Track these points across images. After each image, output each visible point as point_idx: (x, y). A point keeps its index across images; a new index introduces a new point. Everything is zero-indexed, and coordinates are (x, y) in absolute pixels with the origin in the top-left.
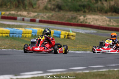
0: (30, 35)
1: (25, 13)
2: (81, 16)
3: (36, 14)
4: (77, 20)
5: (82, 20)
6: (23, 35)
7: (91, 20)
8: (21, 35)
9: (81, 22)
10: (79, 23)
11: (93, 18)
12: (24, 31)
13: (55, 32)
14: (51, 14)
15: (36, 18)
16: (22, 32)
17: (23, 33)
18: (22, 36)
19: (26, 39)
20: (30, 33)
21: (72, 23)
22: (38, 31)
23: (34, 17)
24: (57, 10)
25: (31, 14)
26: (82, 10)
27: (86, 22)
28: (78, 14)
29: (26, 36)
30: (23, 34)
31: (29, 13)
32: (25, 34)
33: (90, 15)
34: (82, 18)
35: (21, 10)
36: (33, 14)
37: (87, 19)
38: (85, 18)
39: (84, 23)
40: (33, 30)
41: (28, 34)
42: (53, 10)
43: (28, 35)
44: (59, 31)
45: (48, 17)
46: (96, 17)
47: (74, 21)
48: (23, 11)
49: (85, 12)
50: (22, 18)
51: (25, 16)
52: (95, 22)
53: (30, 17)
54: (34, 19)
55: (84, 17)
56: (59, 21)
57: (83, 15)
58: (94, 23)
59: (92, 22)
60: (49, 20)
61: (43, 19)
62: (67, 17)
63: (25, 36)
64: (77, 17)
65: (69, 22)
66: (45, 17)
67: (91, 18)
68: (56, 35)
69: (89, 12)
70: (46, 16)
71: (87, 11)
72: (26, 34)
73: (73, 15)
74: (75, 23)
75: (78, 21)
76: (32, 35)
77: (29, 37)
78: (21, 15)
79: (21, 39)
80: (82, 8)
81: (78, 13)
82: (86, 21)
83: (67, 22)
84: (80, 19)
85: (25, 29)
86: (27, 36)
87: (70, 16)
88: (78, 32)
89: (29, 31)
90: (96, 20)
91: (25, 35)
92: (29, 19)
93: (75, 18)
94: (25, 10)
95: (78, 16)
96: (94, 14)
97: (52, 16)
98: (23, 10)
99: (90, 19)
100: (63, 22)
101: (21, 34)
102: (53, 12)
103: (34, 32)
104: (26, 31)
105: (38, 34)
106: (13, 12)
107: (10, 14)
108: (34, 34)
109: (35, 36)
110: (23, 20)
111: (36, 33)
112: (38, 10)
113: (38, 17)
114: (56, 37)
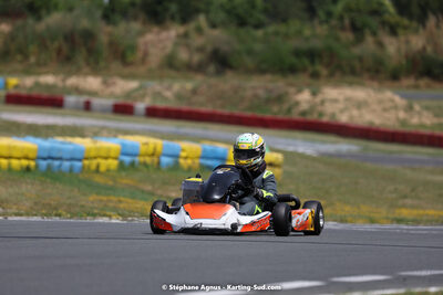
0: (113, 164)
1: (93, 82)
2: (300, 91)
3: (133, 84)
4: (285, 106)
5: (304, 106)
6: (86, 162)
7: (341, 106)
8: (78, 164)
9: (304, 113)
10: (295, 116)
11: (348, 99)
12: (90, 150)
13: (204, 150)
14: (189, 86)
15: (136, 99)
16: (82, 151)
17: (86, 155)
18: (83, 167)
19: (98, 179)
20: (113, 154)
21: (268, 115)
22: (143, 149)
23: (128, 94)
24: (212, 68)
25: (114, 83)
26: (304, 70)
27: (321, 114)
28: (291, 85)
29: (98, 166)
30: (86, 159)
31: (110, 80)
32: (95, 158)
33: (336, 85)
34: (304, 97)
35: (78, 72)
36: (123, 87)
37: (323, 102)
38: (318, 99)
39: (313, 117)
40: (123, 145)
41: (106, 158)
42: (199, 68)
43: (104, 164)
44: (221, 147)
45: (179, 97)
46: (359, 93)
47: (275, 109)
48: (86, 75)
49: (315, 75)
50: (83, 99)
51: (94, 94)
52: (355, 113)
53: (112, 95)
54: (129, 102)
55: (314, 94)
56: (219, 111)
57: (308, 86)
58: (351, 117)
59: (342, 111)
60: (184, 106)
61: (160, 104)
62: (249, 93)
63: (93, 167)
64: (287, 93)
65: (259, 114)
66: (168, 94)
67: (341, 98)
68: (209, 163)
69: (331, 75)
70: (171, 91)
71: (324, 72)
72: (99, 160)
73: (271, 86)
74: (281, 116)
75: (289, 110)
76: (122, 166)
77: (108, 170)
78: (77, 91)
79: (81, 177)
80: (306, 62)
81: (291, 79)
82: (320, 108)
83: (248, 114)
84: (297, 103)
85: (95, 142)
86: (102, 169)
87: (261, 93)
88: (291, 149)
89: (109, 150)
90: (360, 105)
91: (94, 162)
92: (109, 102)
93: (280, 99)
94: (95, 71)
95: (292, 90)
96: (351, 84)
97: (194, 92)
98: (86, 70)
99: (335, 101)
100: (236, 112)
101: (80, 160)
102: (199, 78)
103: (130, 151)
104: (98, 149)
105: (141, 159)
106: (49, 79)
107: (37, 84)
108: (127, 159)
109: (132, 164)
110: (87, 107)
111: (136, 155)
112: (142, 70)
113: (142, 97)
114: (209, 168)
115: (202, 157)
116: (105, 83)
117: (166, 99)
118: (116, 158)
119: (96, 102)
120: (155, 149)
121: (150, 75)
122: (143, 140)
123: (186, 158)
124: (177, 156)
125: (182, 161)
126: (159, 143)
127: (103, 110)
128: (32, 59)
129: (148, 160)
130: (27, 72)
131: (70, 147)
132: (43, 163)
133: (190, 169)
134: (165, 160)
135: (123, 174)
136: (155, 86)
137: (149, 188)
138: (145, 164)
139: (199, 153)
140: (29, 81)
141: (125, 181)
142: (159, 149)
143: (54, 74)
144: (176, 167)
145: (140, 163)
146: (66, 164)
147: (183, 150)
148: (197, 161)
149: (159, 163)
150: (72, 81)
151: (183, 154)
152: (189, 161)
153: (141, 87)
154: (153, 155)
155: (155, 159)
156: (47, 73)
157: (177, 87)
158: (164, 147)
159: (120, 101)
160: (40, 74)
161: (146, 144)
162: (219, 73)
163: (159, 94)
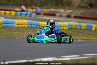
0: (67, 28)
1: (62, 11)
3: (71, 11)
6: (61, 28)
13: (87, 25)
14: (83, 11)
17: (61, 26)
20: (67, 26)
22: (73, 25)
23: (70, 13)
25: (67, 11)
30: (61, 27)
32: (63, 27)
35: (59, 8)
36: (69, 11)
40: (69, 24)
41: (65, 27)
42: (86, 7)
44: (91, 24)
45: (81, 14)
48: (61, 9)
50: (60, 14)
51: (62, 13)
53: (66, 13)
54: (70, 15)
56: (90, 17)
60: (82, 16)
61: (77, 15)
63: (63, 29)
66: (79, 13)
68: (88, 28)
70: (79, 12)
76: (69, 28)
77: (66, 29)
78: (59, 12)
85: (63, 23)
89: (66, 25)
92: (66, 15)
94: (63, 8)
97: (85, 12)
100: (94, 17)
101: (60, 27)
102: (86, 10)
104: (64, 25)
105: (73, 27)
106: (53, 10)
107: (50, 11)
108: (70, 27)
109: (71, 28)
110: (61, 16)
112: (73, 8)
113: (73, 14)
114: (88, 29)
116: (65, 11)
117: (78, 14)
118: (67, 27)
119: (63, 15)
120: (76, 25)
121: (75, 9)
122: (74, 23)
123: (83, 27)
124: (81, 26)
125: (82, 28)
126: (77, 24)
127: (64, 17)
128: (49, 6)
129: (75, 27)
130: (48, 8)
131: (57, 24)
133: (84, 29)
134: (78, 27)
135: (69, 30)
136: (76, 11)
137: (75, 33)
138: (74, 28)
140: (48, 10)
141: (69, 32)
142: (77, 25)
144: (81, 29)
145: (73, 28)
147: (82, 25)
148: (85, 28)
149: (77, 28)
150: (58, 10)
151: (82, 26)
152: (84, 28)
153: (73, 12)
154: (76, 26)
155: (76, 27)
156: (52, 8)
157: (81, 11)
158: (78, 24)
159: (68, 14)
160: (51, 9)
161: (74, 24)
162: (90, 8)
163: (77, 13)
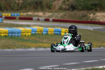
0: (30, 34)
2: (90, 14)
3: (51, 14)
4: (87, 18)
5: (92, 18)
6: (22, 34)
8: (20, 34)
11: (102, 16)
17: (22, 32)
18: (21, 35)
23: (49, 16)
25: (46, 14)
29: (25, 35)
30: (22, 33)
31: (45, 13)
32: (25, 33)
34: (92, 15)
36: (48, 14)
37: (96, 17)
38: (95, 16)
40: (32, 29)
41: (28, 33)
43: (27, 34)
45: (61, 17)
47: (84, 19)
51: (41, 16)
55: (94, 15)
59: (101, 19)
62: (78, 15)
63: (24, 35)
64: (87, 15)
70: (59, 15)
71: (99, 9)
72: (26, 33)
75: (88, 19)
76: (32, 34)
77: (28, 36)
80: (94, 7)
82: (95, 18)
83: (77, 20)
84: (90, 17)
86: (27, 35)
87: (81, 15)
91: (24, 34)
93: (85, 16)
95: (88, 14)
97: (65, 15)
98: (41, 11)
100: (75, 20)
101: (20, 33)
103: (34, 30)
105: (38, 32)
107: (27, 15)
108: (34, 33)
109: (35, 34)
111: (36, 32)
112: (54, 10)
114: (57, 34)
115: (54, 31)
116: (44, 14)
118: (30, 32)
121: (57, 12)
123: (50, 32)
125: (49, 33)
126: (42, 28)
128: (28, 9)
129: (39, 32)
132: (10, 34)
133: (51, 34)
134: (44, 32)
136: (56, 14)
138: (39, 34)
139: (54, 30)
140: (25, 14)
143: (32, 12)
144: (47, 34)
145: (37, 33)
146: (16, 34)
148: (53, 33)
149: (42, 33)
150: (36, 14)
151: (49, 31)
152: (51, 33)
153: (52, 15)
154: (41, 31)
155: (41, 32)
156: (29, 12)
157: (61, 14)
163: (57, 16)
